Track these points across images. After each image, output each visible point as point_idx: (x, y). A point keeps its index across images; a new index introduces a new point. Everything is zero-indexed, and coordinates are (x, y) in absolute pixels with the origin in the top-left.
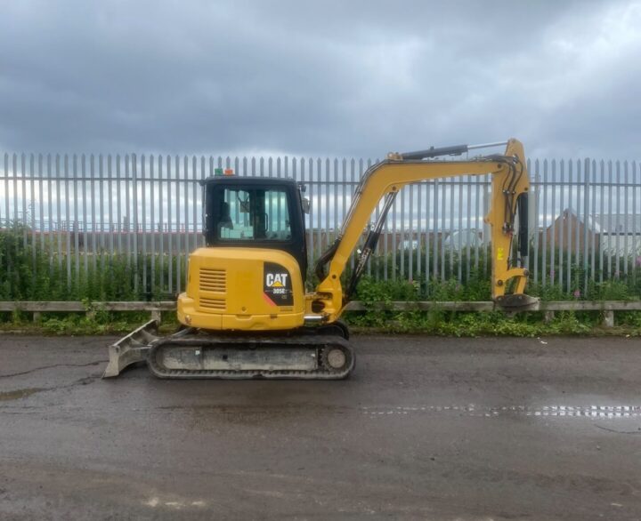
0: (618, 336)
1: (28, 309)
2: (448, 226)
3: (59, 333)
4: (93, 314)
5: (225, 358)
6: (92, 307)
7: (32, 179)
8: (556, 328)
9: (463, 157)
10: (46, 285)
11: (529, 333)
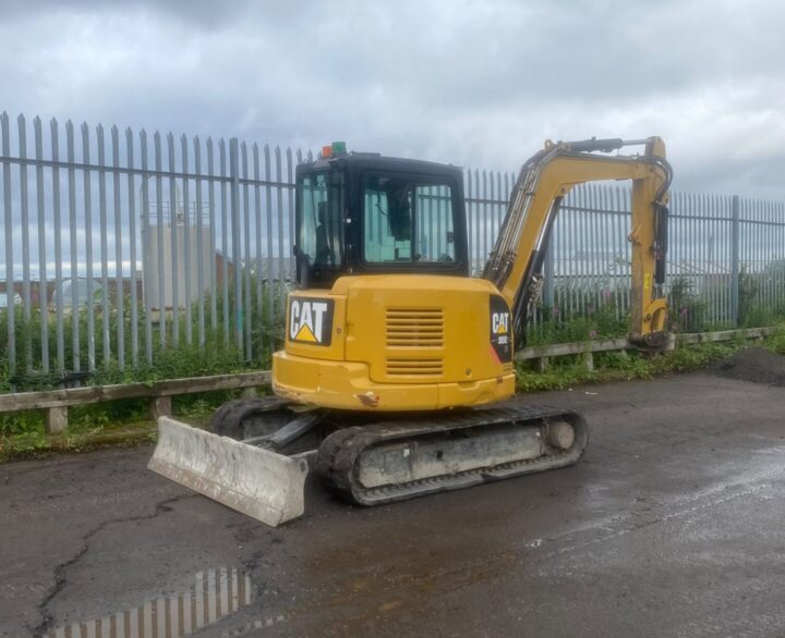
5: (439, 456)
9: (614, 153)
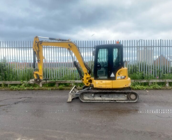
0: (169, 89)
1: (6, 83)
2: (129, 60)
3: (14, 90)
4: (24, 84)
6: (23, 82)
7: (10, 48)
8: (152, 87)
10: (11, 77)
11: (144, 89)
